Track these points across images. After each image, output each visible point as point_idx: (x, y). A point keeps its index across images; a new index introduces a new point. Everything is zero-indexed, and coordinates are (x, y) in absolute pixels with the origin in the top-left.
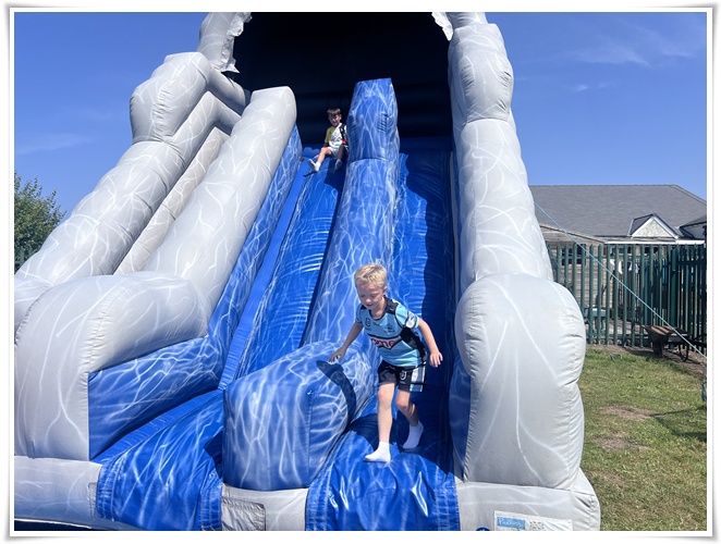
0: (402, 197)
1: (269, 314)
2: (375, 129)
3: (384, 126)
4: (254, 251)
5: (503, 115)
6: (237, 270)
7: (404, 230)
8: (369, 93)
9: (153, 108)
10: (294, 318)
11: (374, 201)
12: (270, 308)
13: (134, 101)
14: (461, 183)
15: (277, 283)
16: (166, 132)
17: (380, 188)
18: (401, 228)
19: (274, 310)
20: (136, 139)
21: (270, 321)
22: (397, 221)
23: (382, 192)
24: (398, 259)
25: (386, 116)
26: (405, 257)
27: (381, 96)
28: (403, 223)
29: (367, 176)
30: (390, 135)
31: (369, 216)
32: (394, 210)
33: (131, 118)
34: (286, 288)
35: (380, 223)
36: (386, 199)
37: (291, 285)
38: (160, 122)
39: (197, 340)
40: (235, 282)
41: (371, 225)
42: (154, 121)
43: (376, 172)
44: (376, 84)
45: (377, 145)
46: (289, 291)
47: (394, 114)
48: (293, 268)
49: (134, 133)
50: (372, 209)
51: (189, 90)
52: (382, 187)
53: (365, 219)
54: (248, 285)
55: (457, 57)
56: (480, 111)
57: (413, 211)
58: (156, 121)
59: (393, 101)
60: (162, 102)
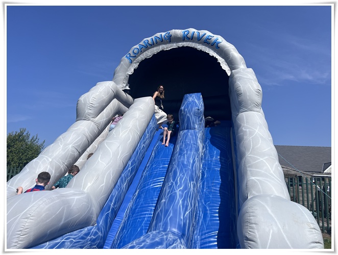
0: (206, 149)
1: (133, 211)
2: (193, 116)
3: (197, 114)
4: (127, 176)
5: (258, 110)
6: (117, 186)
7: (207, 166)
8: (190, 99)
9: (87, 105)
10: (146, 214)
11: (191, 150)
12: (134, 208)
13: (79, 102)
14: (237, 142)
15: (138, 194)
16: (92, 116)
17: (194, 144)
18: (206, 165)
19: (136, 209)
20: (78, 119)
21: (133, 215)
22: (203, 161)
23: (195, 146)
24: (204, 182)
25: (198, 109)
26: (208, 181)
27: (196, 100)
28: (207, 163)
29: (188, 138)
30: (200, 118)
31: (188, 158)
32: (202, 156)
33: (77, 109)
34: (143, 196)
35: (194, 162)
36: (197, 150)
37: (146, 194)
38: (90, 111)
39: (89, 227)
40: (115, 193)
41: (189, 163)
42: (87, 111)
43: (193, 136)
44: (194, 95)
45: (194, 123)
46: (144, 198)
47: (202, 109)
48: (148, 185)
49: (77, 116)
50: (190, 154)
51: (105, 97)
52: (196, 144)
53: (186, 160)
54: (123, 195)
55: (233, 83)
56: (246, 108)
57: (212, 156)
58: (88, 111)
59: (202, 103)
60: (92, 103)
